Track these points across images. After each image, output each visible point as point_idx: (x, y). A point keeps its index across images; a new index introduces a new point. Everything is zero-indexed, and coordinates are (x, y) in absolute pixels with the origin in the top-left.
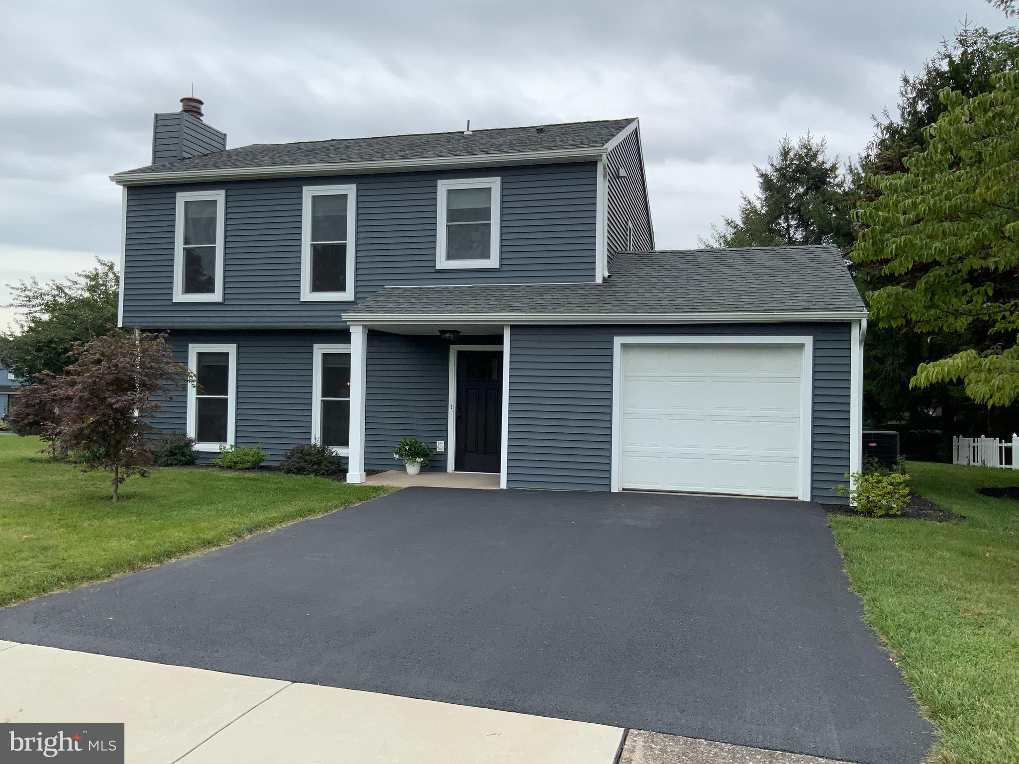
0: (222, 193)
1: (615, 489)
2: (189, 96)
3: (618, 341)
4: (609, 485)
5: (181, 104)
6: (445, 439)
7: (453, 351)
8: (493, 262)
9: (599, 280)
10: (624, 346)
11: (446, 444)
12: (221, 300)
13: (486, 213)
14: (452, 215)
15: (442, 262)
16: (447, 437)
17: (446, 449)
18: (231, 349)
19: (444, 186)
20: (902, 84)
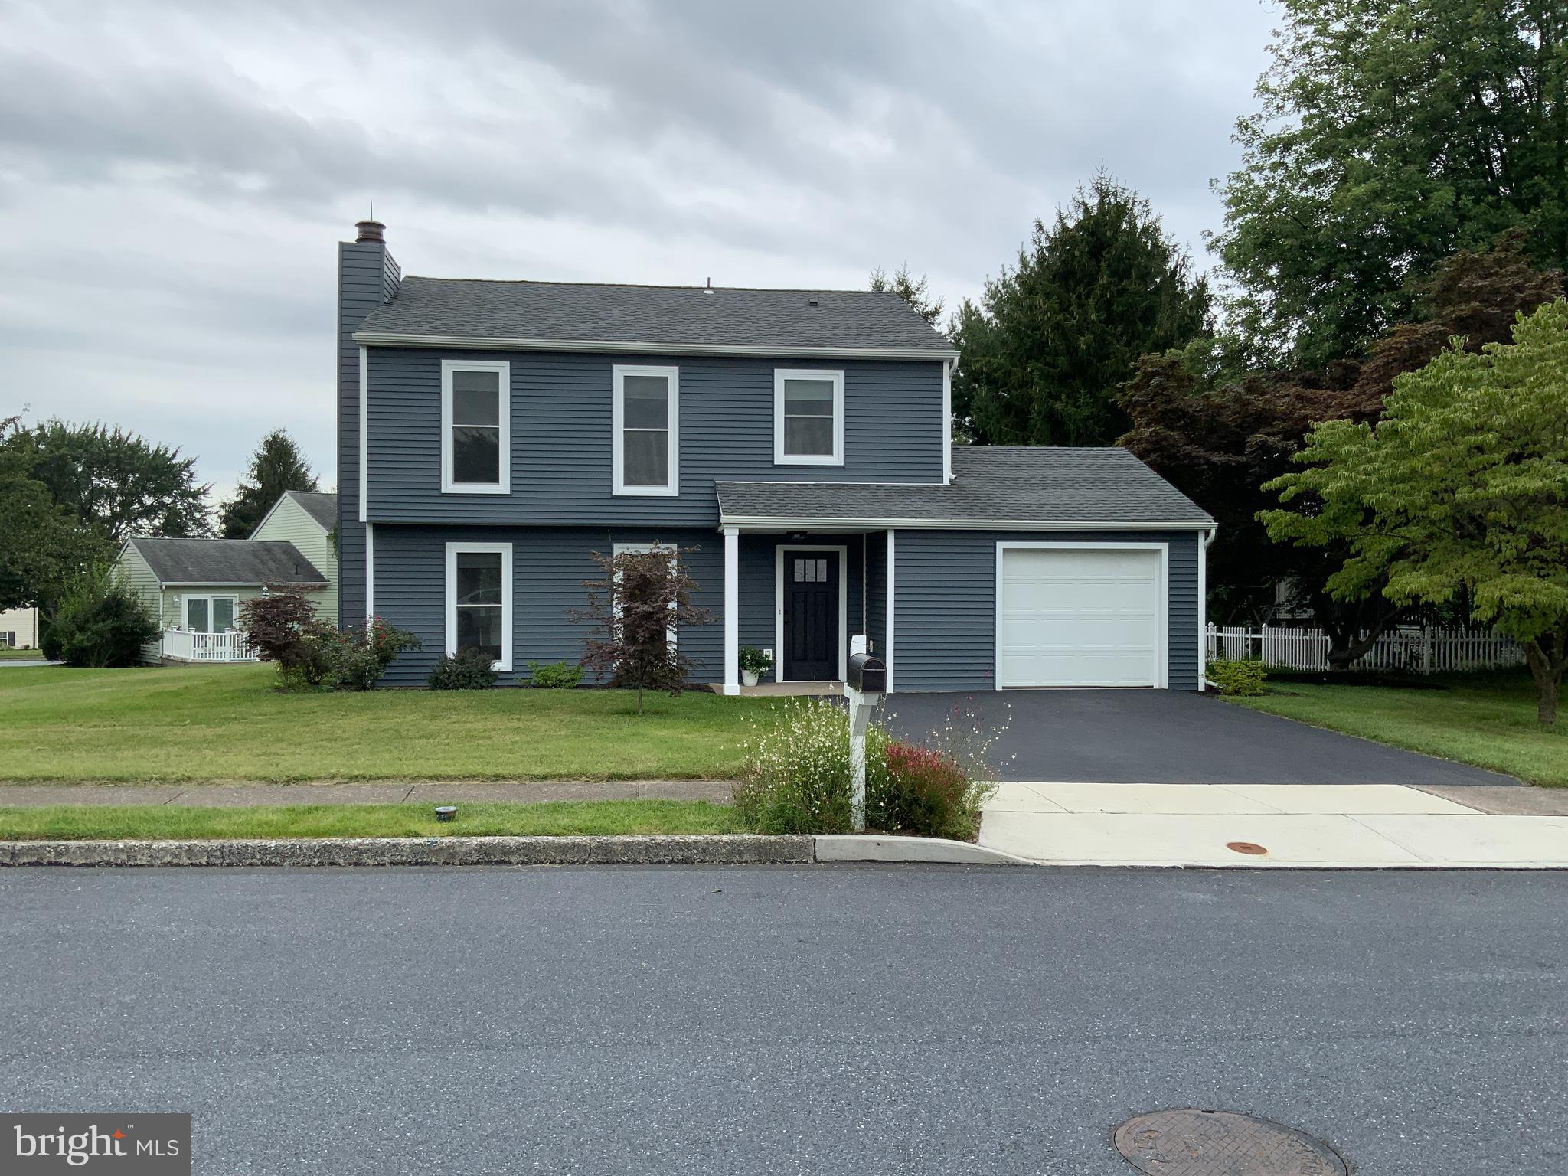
0: (507, 364)
1: (999, 688)
2: (367, 218)
3: (1001, 546)
4: (994, 684)
5: (357, 229)
6: (774, 647)
7: (780, 550)
8: (837, 458)
9: (946, 482)
10: (1005, 550)
11: (774, 652)
12: (508, 492)
13: (828, 407)
14: (789, 406)
15: (781, 458)
16: (775, 645)
17: (774, 657)
18: (505, 550)
19: (781, 376)
20: (1035, 229)
